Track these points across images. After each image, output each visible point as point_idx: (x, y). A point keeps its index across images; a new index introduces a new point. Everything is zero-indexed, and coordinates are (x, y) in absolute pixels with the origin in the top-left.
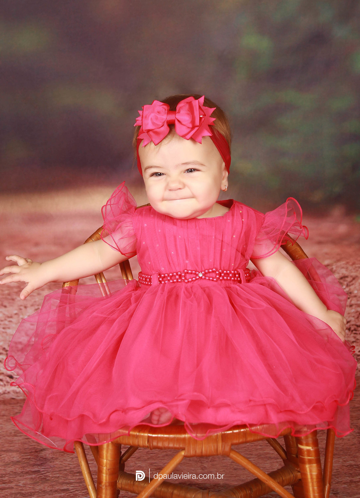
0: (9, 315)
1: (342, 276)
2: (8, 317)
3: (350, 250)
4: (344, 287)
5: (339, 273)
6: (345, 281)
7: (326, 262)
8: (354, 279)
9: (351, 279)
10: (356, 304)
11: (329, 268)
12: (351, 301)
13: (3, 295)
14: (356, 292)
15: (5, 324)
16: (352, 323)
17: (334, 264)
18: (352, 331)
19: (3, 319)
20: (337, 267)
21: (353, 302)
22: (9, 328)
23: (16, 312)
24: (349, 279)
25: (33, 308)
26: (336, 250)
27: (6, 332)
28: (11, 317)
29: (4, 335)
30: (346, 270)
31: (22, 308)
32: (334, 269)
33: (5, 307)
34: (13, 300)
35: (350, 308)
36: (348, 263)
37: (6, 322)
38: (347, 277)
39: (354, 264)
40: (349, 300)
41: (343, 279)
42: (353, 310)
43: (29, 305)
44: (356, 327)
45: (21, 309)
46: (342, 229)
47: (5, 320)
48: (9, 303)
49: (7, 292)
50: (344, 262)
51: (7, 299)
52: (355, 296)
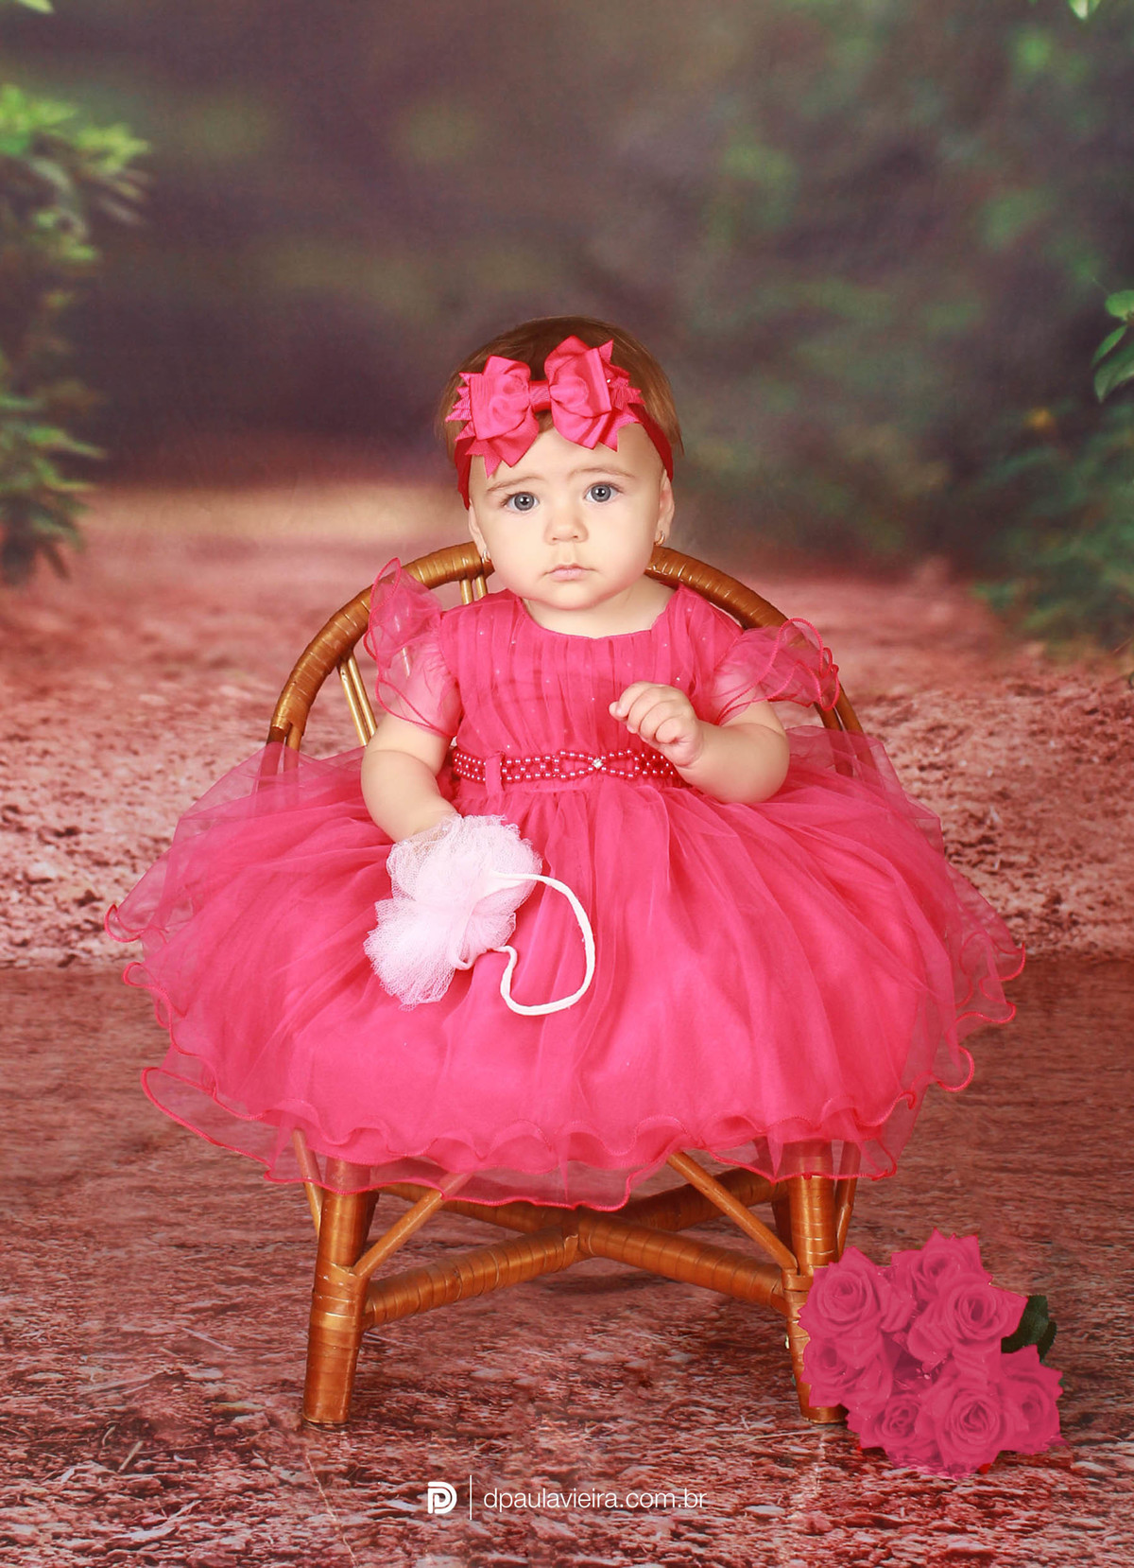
0: (144, 774)
1: (935, 724)
2: (143, 778)
3: (955, 665)
4: (937, 750)
5: (925, 718)
6: (939, 736)
7: (897, 690)
8: (961, 732)
9: (955, 732)
10: (961, 793)
11: (904, 703)
12: (951, 784)
13: (132, 724)
14: (963, 764)
15: (132, 794)
16: (952, 836)
17: (917, 695)
18: (950, 856)
19: (128, 782)
20: (923, 702)
21: (955, 788)
22: (142, 804)
23: (159, 766)
25: (201, 760)
26: (923, 662)
27: (134, 814)
28: (148, 779)
29: (130, 819)
30: (943, 712)
31: (175, 757)
32: (916, 706)
33: (136, 753)
34: (155, 737)
35: (948, 802)
36: (948, 694)
37: (136, 790)
38: (944, 727)
39: (962, 697)
40: (946, 783)
41: (936, 731)
42: (955, 807)
43: (191, 753)
44: (959, 847)
45: (171, 761)
46: (940, 613)
47: (134, 784)
48: (146, 745)
49: (140, 719)
50: (940, 692)
51: (141, 735)
52: (962, 774)
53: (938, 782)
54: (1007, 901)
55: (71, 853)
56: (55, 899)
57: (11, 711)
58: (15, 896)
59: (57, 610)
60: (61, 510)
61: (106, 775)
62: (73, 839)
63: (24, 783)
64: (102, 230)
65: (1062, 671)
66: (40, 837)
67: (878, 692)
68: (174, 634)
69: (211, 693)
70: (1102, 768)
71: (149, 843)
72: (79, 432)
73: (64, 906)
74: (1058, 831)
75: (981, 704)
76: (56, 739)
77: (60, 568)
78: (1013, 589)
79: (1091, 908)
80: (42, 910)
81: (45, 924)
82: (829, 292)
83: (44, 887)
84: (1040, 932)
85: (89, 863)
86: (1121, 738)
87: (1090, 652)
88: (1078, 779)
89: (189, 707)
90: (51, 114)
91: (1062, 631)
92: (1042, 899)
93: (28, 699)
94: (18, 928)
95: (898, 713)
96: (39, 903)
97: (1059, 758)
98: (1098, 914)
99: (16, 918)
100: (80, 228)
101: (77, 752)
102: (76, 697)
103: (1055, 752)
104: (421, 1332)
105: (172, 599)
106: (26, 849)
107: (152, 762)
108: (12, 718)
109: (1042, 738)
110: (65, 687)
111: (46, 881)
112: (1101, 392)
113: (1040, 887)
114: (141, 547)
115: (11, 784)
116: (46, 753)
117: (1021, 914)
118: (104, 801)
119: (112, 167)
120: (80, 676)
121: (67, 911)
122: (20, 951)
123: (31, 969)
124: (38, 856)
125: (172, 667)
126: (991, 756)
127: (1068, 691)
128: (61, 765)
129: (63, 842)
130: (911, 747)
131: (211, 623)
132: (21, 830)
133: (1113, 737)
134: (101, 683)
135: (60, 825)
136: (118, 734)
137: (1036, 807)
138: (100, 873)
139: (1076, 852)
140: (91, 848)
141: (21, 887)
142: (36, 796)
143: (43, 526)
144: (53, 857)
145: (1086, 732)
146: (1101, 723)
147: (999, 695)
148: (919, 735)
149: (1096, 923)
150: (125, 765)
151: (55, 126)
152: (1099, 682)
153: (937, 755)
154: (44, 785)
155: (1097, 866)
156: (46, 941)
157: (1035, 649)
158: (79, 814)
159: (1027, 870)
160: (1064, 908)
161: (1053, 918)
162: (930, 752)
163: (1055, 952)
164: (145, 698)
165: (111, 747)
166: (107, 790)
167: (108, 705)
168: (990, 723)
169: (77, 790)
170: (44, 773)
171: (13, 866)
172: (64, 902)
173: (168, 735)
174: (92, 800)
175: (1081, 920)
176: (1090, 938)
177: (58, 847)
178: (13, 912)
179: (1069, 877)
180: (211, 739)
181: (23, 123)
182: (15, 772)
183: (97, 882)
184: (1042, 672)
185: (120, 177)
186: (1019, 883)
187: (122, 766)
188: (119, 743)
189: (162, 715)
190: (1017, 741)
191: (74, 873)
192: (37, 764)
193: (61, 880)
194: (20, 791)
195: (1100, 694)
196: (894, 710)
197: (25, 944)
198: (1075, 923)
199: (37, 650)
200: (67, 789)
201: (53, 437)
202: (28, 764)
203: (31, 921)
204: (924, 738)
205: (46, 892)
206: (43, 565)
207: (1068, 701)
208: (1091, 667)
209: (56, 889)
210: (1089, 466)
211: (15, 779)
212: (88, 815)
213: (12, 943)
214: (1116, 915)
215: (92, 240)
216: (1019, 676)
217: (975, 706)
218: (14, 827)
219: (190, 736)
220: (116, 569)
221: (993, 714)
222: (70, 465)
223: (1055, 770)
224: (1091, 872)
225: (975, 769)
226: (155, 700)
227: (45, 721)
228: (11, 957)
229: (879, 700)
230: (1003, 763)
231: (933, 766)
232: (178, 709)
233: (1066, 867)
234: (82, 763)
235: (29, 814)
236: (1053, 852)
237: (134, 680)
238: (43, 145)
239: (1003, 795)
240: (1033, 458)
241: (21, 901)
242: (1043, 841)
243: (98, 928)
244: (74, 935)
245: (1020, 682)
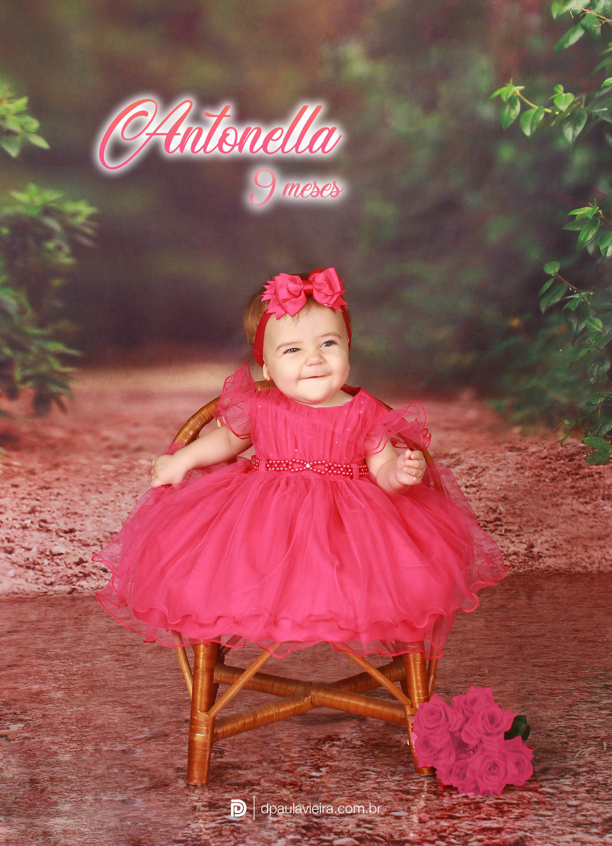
0: (105, 503)
1: (472, 466)
2: (104, 504)
3: (480, 438)
4: (473, 478)
5: (467, 463)
6: (474, 472)
7: (454, 451)
8: (484, 470)
9: (481, 470)
10: (485, 498)
11: (457, 457)
12: (480, 494)
13: (98, 480)
14: (486, 484)
15: (99, 512)
16: (481, 518)
17: (463, 453)
18: (481, 527)
19: (98, 506)
20: (465, 456)
21: (482, 495)
22: (104, 517)
23: (112, 499)
24: (478, 470)
25: (131, 495)
26: (465, 437)
27: (101, 521)
28: (107, 505)
29: (99, 524)
30: (476, 460)
31: (119, 494)
32: (462, 458)
33: (101, 493)
34: (109, 485)
35: (479, 502)
36: (477, 452)
37: (101, 510)
38: (476, 467)
39: (484, 453)
40: (478, 493)
41: (472, 470)
42: (482, 504)
43: (126, 492)
44: (485, 523)
45: (117, 496)
46: (472, 414)
47: (101, 507)
48: (105, 489)
49: (102, 477)
50: (473, 451)
51: (103, 485)
52: (485, 489)
53: (474, 493)
54: (509, 547)
55: (72, 541)
56: (65, 562)
57: (41, 475)
58: (46, 562)
59: (61, 427)
60: (63, 381)
61: (87, 503)
62: (73, 534)
63: (49, 509)
64: (77, 249)
65: (530, 439)
66: (57, 534)
67: (445, 452)
68: (116, 436)
69: (135, 463)
70: (550, 484)
71: (107, 534)
72: (70, 345)
73: (69, 566)
74: (531, 514)
75: (493, 457)
76: (63, 488)
77: (63, 408)
78: (506, 402)
79: (548, 550)
80: (59, 568)
81: (61, 574)
82: (416, 267)
83: (60, 557)
84: (524, 561)
85: (81, 545)
86: (559, 470)
87: (542, 430)
88: (539, 489)
89: (125, 470)
90: (51, 196)
91: (530, 421)
92: (525, 546)
93: (49, 469)
94: (48, 577)
95: (455, 462)
96: (58, 565)
97: (530, 480)
98: (551, 552)
99: (47, 572)
100: (66, 249)
101: (73, 493)
102: (72, 468)
103: (528, 477)
104: (241, 744)
105: (116, 420)
106: (50, 540)
107: (108, 496)
108: (42, 479)
109: (522, 471)
110: (66, 463)
111: (61, 554)
112: (543, 309)
113: (523, 541)
114: (100, 396)
115: (43, 509)
116: (59, 494)
117: (515, 553)
118: (86, 516)
119: (80, 220)
120: (73, 457)
121: (71, 568)
122: (50, 588)
123: (55, 596)
124: (57, 543)
125: (117, 452)
126: (498, 480)
127: (533, 449)
128: (66, 500)
129: (68, 536)
130: (461, 477)
131: (134, 431)
132: (48, 531)
133: (555, 469)
134: (83, 460)
135: (66, 528)
136: (92, 484)
137: (520, 503)
138: (86, 549)
139: (540, 524)
140: (81, 538)
141: (49, 558)
142: (54, 515)
143: (54, 388)
144: (64, 543)
145: (542, 467)
146: (549, 463)
147: (501, 452)
148: (465, 471)
149: (550, 557)
150: (96, 498)
151: (53, 202)
152: (548, 444)
153: (473, 480)
154: (58, 510)
155: (550, 530)
156: (61, 582)
157: (517, 430)
158: (75, 522)
159: (517, 533)
160: (535, 550)
161: (530, 554)
162: (470, 479)
163: (532, 571)
164: (104, 467)
165: (89, 490)
166: (88, 511)
167: (87, 470)
168: (497, 465)
169: (74, 511)
170: (58, 504)
171: (44, 548)
172: (69, 564)
173: (116, 484)
174: (81, 516)
175: (543, 555)
176: (548, 564)
177: (66, 538)
178: (45, 569)
179: (537, 536)
180: (135, 485)
181: (38, 200)
182: (45, 504)
183: (85, 554)
184: (520, 441)
185: (84, 224)
186: (514, 539)
187: (94, 499)
188: (93, 488)
189: (112, 475)
190: (510, 473)
191: (74, 550)
192: (55, 500)
193: (68, 553)
194: (47, 513)
195: (548, 450)
196: (453, 460)
197: (52, 584)
198: (541, 557)
199: (52, 447)
200: (69, 511)
201: (58, 347)
202: (50, 500)
203: (54, 573)
204: (467, 473)
205: (60, 560)
206: (55, 406)
207: (533, 453)
208: (543, 437)
209: (65, 558)
210: (539, 343)
211: (45, 507)
212: (79, 523)
213: (45, 584)
214: (560, 553)
215: (72, 254)
216: (510, 443)
217: (490, 457)
218: (45, 530)
219: (126, 484)
220: (89, 407)
221: (499, 461)
222: (65, 359)
223: (528, 486)
224: (547, 533)
225: (491, 486)
226: (109, 467)
227: (58, 479)
228: (45, 590)
229: (446, 456)
230: (504, 483)
231: (472, 486)
232: (120, 471)
233: (536, 531)
234: (76, 499)
235: (51, 523)
236: (529, 524)
237: (99, 459)
238: (47, 211)
239: (505, 498)
240: (513, 341)
241: (49, 564)
242: (524, 519)
243: (86, 576)
244: (75, 579)
245: (511, 445)
